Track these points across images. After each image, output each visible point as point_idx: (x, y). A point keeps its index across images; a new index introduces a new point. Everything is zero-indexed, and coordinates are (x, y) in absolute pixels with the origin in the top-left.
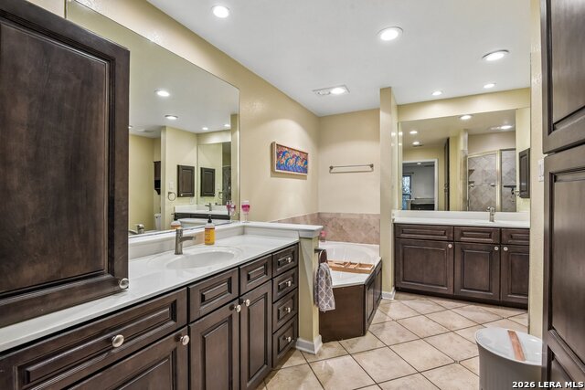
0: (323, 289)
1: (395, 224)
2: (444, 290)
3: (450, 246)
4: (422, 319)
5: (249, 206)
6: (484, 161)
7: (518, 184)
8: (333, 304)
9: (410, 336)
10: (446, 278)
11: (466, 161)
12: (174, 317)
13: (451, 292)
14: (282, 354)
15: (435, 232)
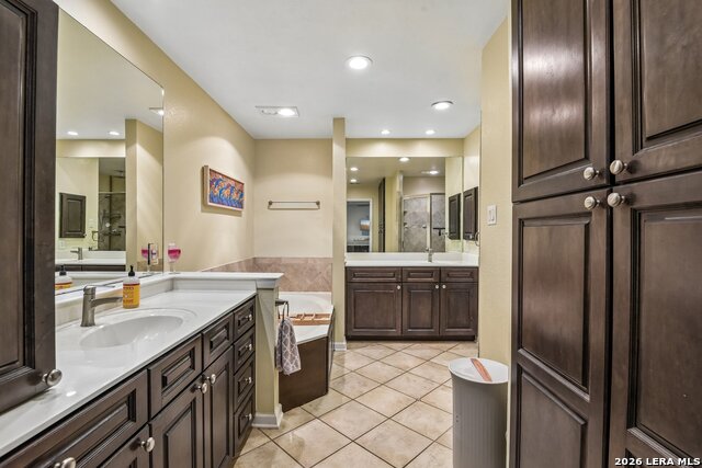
0: (288, 348)
1: (346, 268)
2: (393, 332)
3: (399, 287)
4: (378, 365)
5: (179, 251)
6: (415, 203)
7: (447, 226)
8: (299, 363)
9: (372, 385)
10: (395, 319)
11: (401, 203)
12: (132, 416)
13: (399, 334)
14: (242, 439)
15: (384, 274)
